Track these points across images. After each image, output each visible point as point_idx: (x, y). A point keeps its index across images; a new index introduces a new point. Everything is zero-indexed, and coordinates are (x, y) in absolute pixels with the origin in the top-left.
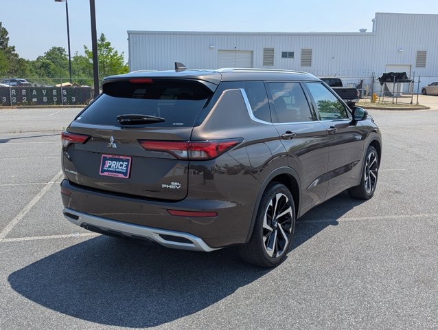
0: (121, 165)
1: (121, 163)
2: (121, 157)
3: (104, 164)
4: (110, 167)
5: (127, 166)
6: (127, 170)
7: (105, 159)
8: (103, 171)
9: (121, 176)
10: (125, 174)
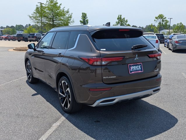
0: (138, 67)
1: (138, 66)
2: (138, 64)
3: (130, 68)
4: (133, 69)
5: (141, 67)
6: (141, 68)
7: (130, 66)
8: (131, 72)
9: (140, 71)
10: (141, 70)
